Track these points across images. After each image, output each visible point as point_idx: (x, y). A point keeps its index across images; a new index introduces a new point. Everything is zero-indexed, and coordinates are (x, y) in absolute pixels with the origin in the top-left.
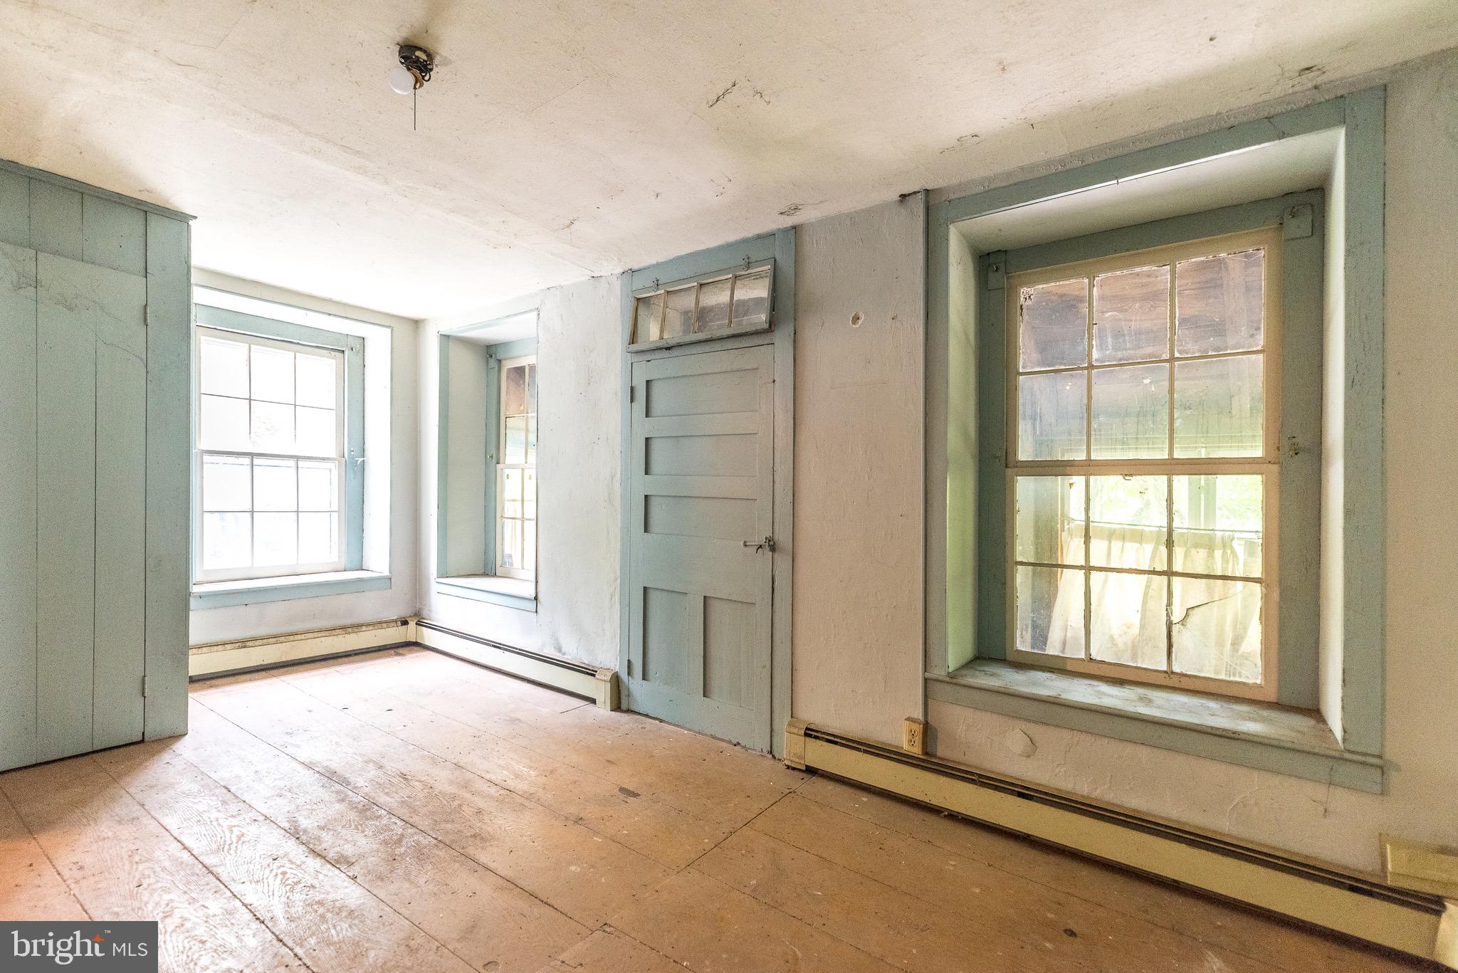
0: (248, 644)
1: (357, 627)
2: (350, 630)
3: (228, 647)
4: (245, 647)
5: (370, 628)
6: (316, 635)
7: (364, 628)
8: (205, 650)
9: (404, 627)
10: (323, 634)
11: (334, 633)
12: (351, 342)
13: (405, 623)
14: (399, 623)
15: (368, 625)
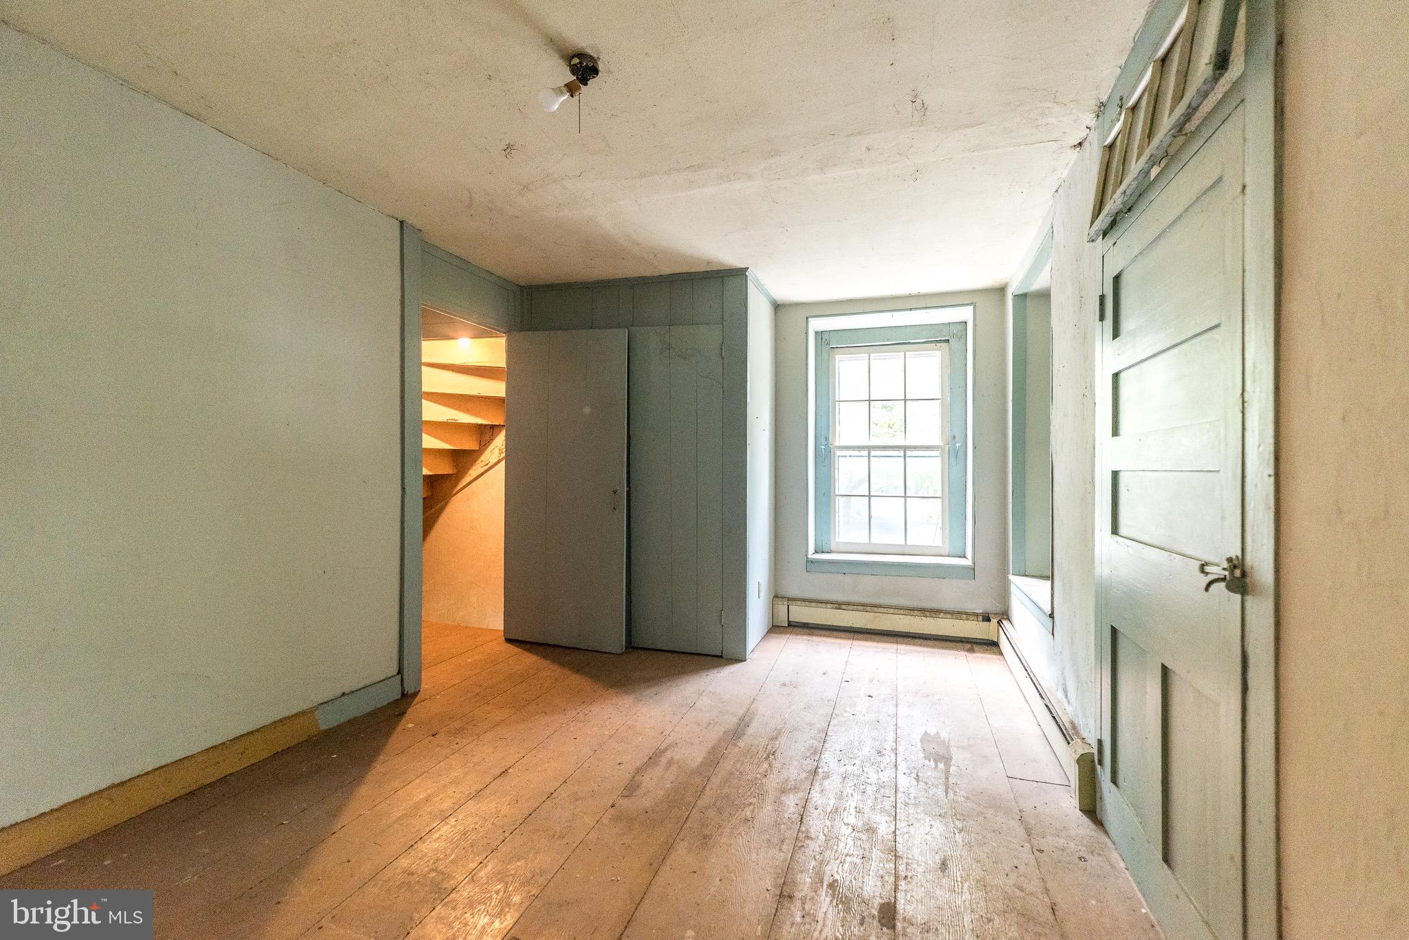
0: (843, 607)
1: (935, 612)
2: (928, 614)
3: (829, 606)
4: (840, 609)
5: (949, 616)
6: (896, 611)
7: (942, 615)
8: (813, 604)
9: (986, 623)
10: (902, 612)
11: (912, 613)
12: (954, 329)
13: (987, 619)
14: (981, 618)
15: (946, 612)
